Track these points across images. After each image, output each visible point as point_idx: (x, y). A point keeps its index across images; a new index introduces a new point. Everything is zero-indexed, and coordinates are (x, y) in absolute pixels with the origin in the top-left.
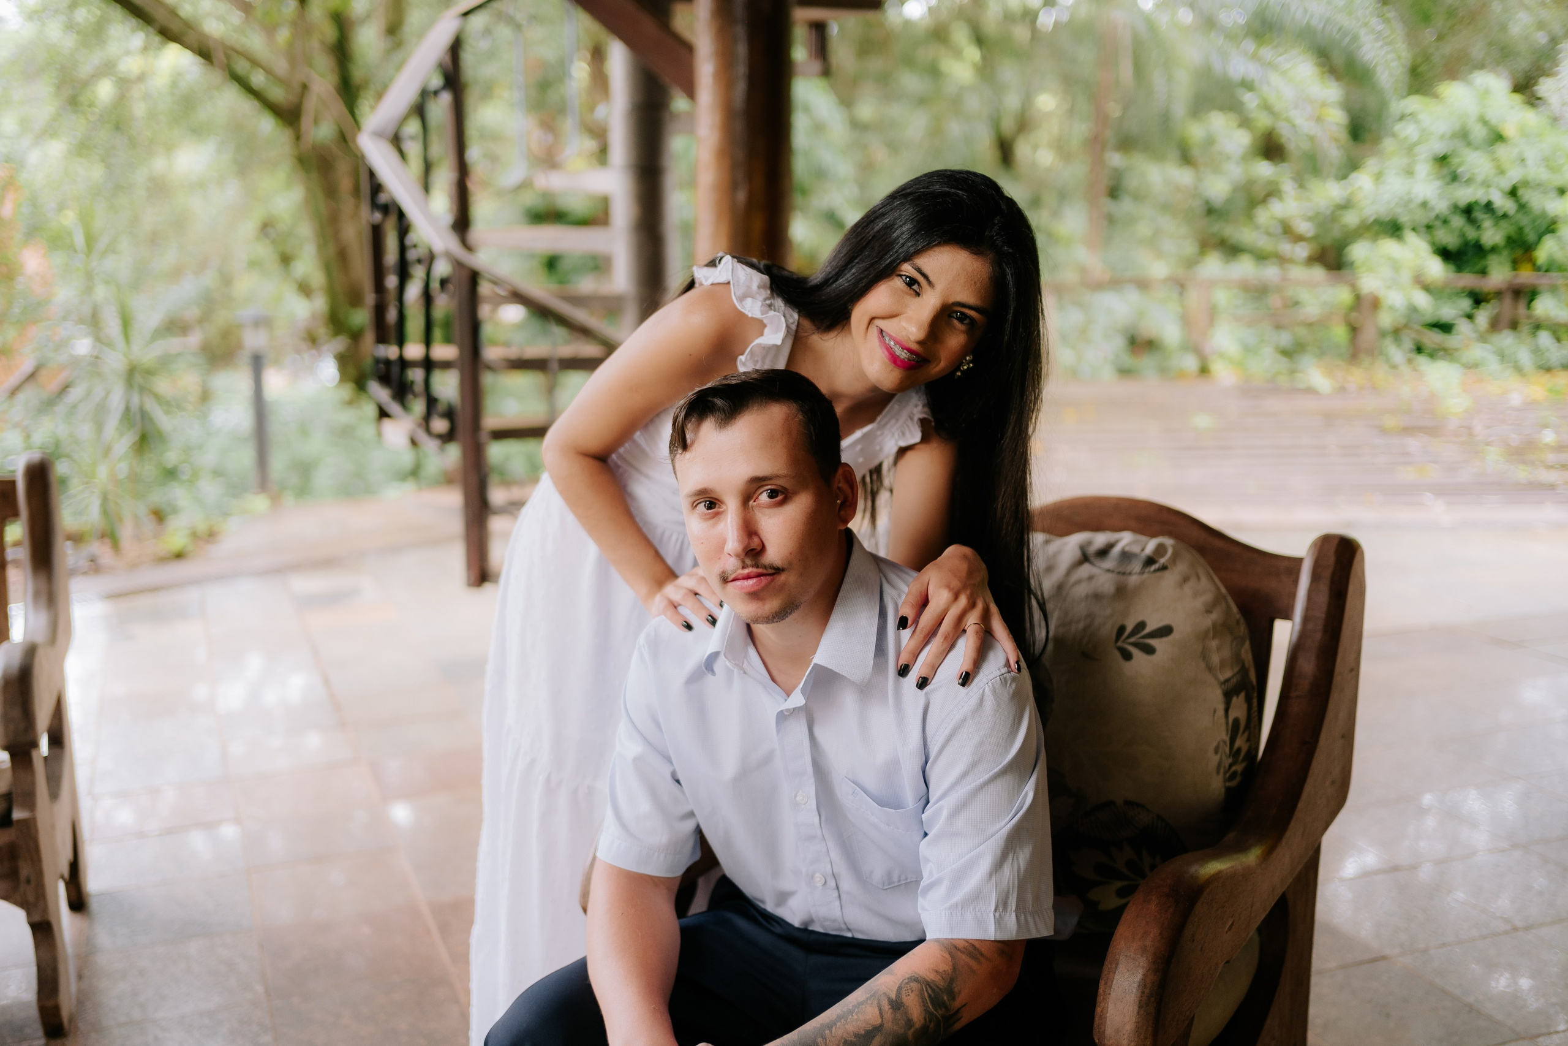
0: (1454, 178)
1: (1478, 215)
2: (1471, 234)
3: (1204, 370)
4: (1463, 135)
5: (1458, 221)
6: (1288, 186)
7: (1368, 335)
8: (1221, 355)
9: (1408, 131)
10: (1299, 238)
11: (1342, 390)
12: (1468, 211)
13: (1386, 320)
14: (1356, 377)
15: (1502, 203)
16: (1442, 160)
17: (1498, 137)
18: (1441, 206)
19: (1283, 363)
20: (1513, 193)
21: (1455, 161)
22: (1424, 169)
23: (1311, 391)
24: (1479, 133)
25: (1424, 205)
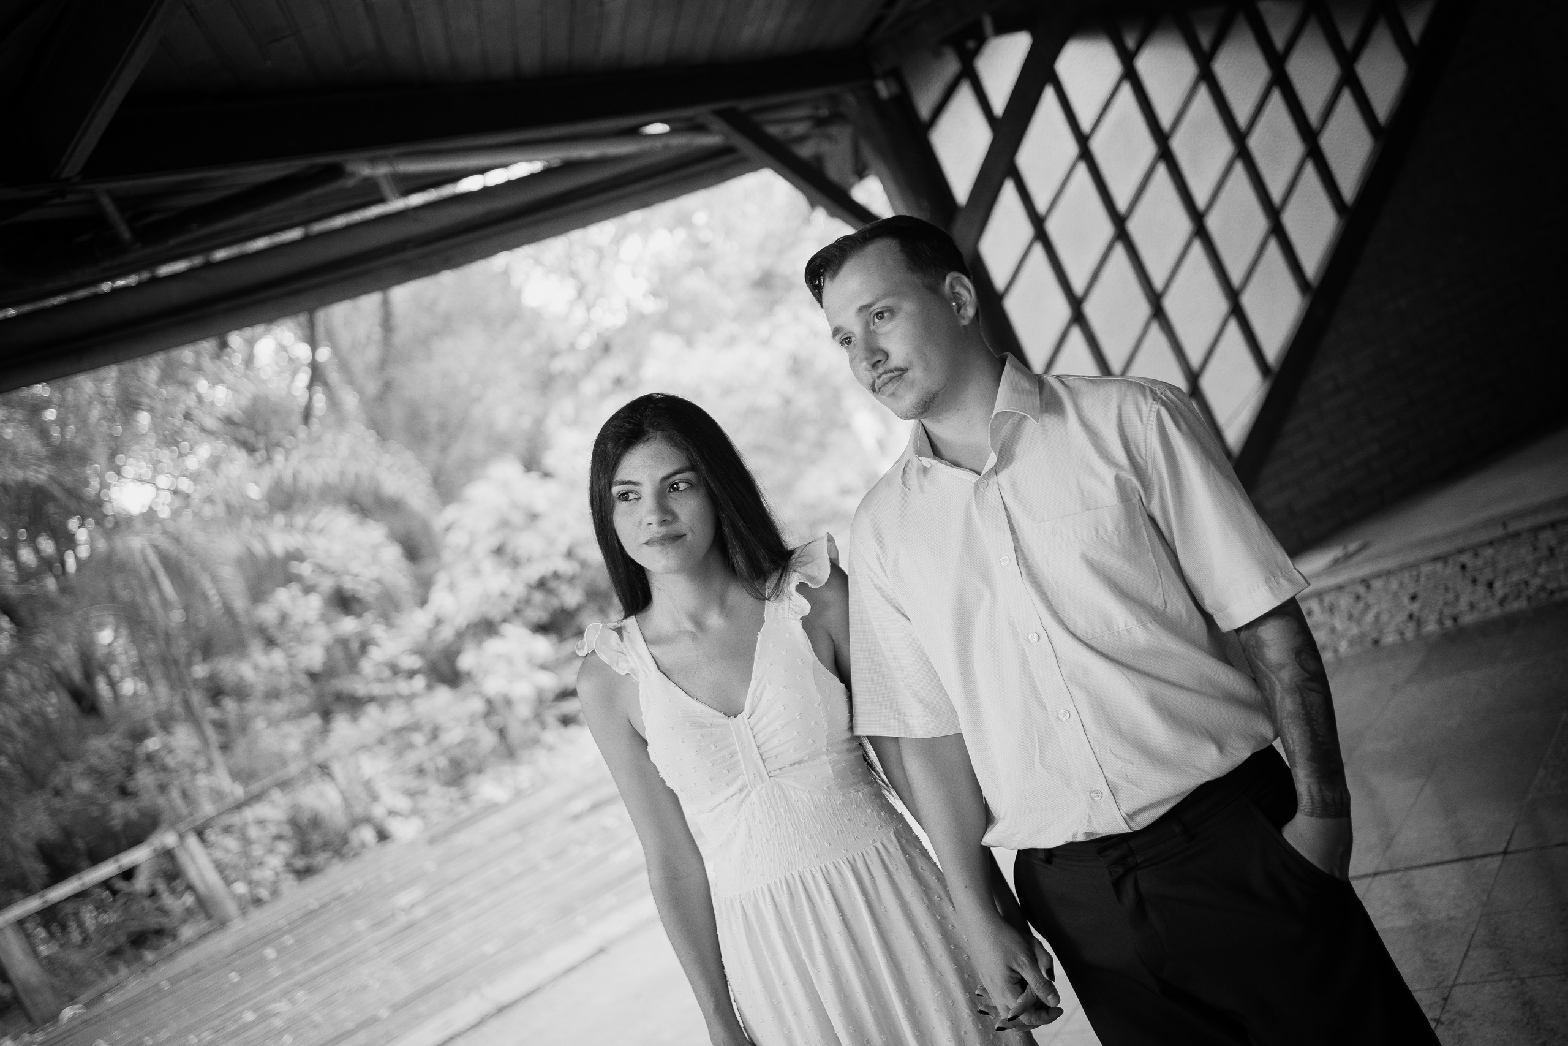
0: (516, 563)
1: (553, 584)
2: (555, 603)
3: (383, 836)
4: (504, 524)
5: (538, 597)
6: (378, 631)
7: (516, 732)
8: (392, 813)
9: (457, 539)
10: (411, 674)
11: (518, 794)
12: (542, 584)
13: (524, 711)
14: (523, 774)
15: (567, 567)
16: (499, 551)
17: (533, 517)
18: (518, 590)
19: (454, 792)
20: (570, 554)
21: (509, 549)
22: (488, 565)
23: (493, 807)
24: (517, 518)
25: (504, 595)
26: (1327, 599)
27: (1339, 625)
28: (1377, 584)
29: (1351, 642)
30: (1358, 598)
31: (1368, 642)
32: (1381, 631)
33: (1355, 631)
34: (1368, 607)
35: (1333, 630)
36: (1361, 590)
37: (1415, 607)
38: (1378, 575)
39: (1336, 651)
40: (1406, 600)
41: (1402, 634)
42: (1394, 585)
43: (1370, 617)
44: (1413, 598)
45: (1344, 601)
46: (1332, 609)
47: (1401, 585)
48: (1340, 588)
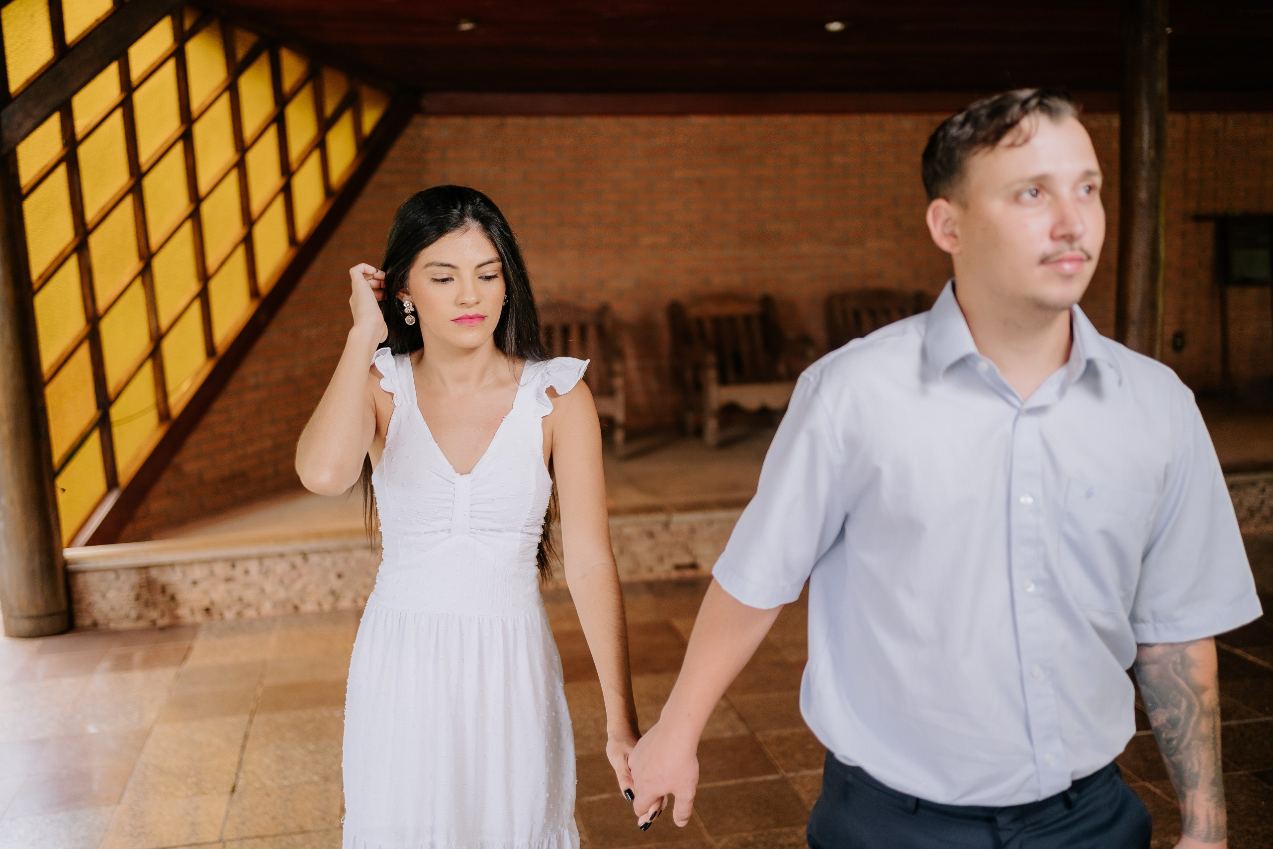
26: (267, 563)
27: (269, 588)
28: (314, 559)
29: (275, 605)
30: (294, 567)
31: (290, 607)
32: (303, 601)
33: (282, 594)
34: (300, 576)
35: (263, 591)
36: (299, 561)
37: (337, 584)
38: (317, 552)
39: (258, 610)
40: (332, 577)
41: (320, 604)
42: (328, 561)
43: (298, 585)
44: (340, 576)
45: (281, 567)
46: (266, 573)
47: (334, 564)
48: (282, 556)
